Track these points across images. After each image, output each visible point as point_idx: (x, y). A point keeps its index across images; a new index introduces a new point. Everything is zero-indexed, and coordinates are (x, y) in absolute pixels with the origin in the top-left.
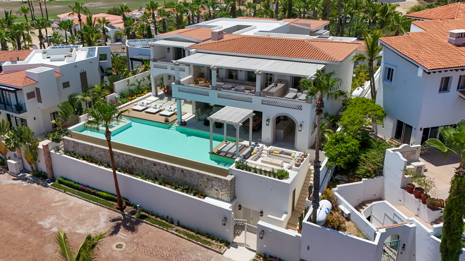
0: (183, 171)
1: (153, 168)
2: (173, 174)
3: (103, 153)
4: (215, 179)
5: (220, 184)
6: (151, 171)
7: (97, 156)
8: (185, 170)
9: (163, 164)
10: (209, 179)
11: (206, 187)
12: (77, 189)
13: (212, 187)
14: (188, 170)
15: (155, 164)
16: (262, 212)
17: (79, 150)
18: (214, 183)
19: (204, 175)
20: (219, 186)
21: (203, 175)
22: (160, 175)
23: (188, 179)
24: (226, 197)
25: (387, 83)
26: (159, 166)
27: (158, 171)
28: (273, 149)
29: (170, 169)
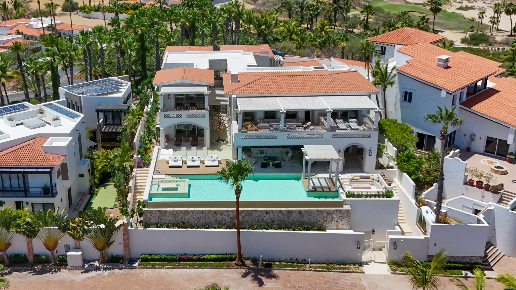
0: (300, 212)
1: (265, 217)
2: (289, 217)
3: (201, 215)
4: (336, 212)
5: (340, 215)
6: (263, 221)
7: (192, 220)
8: (303, 210)
9: (278, 210)
10: (329, 213)
11: (325, 221)
12: (173, 260)
13: (332, 220)
14: (306, 210)
15: (267, 212)
16: (374, 231)
17: (167, 219)
18: (334, 215)
19: (324, 211)
20: (339, 217)
21: (322, 211)
22: (273, 222)
23: (305, 219)
24: (346, 226)
25: (406, 103)
26: (273, 213)
27: (271, 219)
28: (353, 176)
29: (286, 214)
